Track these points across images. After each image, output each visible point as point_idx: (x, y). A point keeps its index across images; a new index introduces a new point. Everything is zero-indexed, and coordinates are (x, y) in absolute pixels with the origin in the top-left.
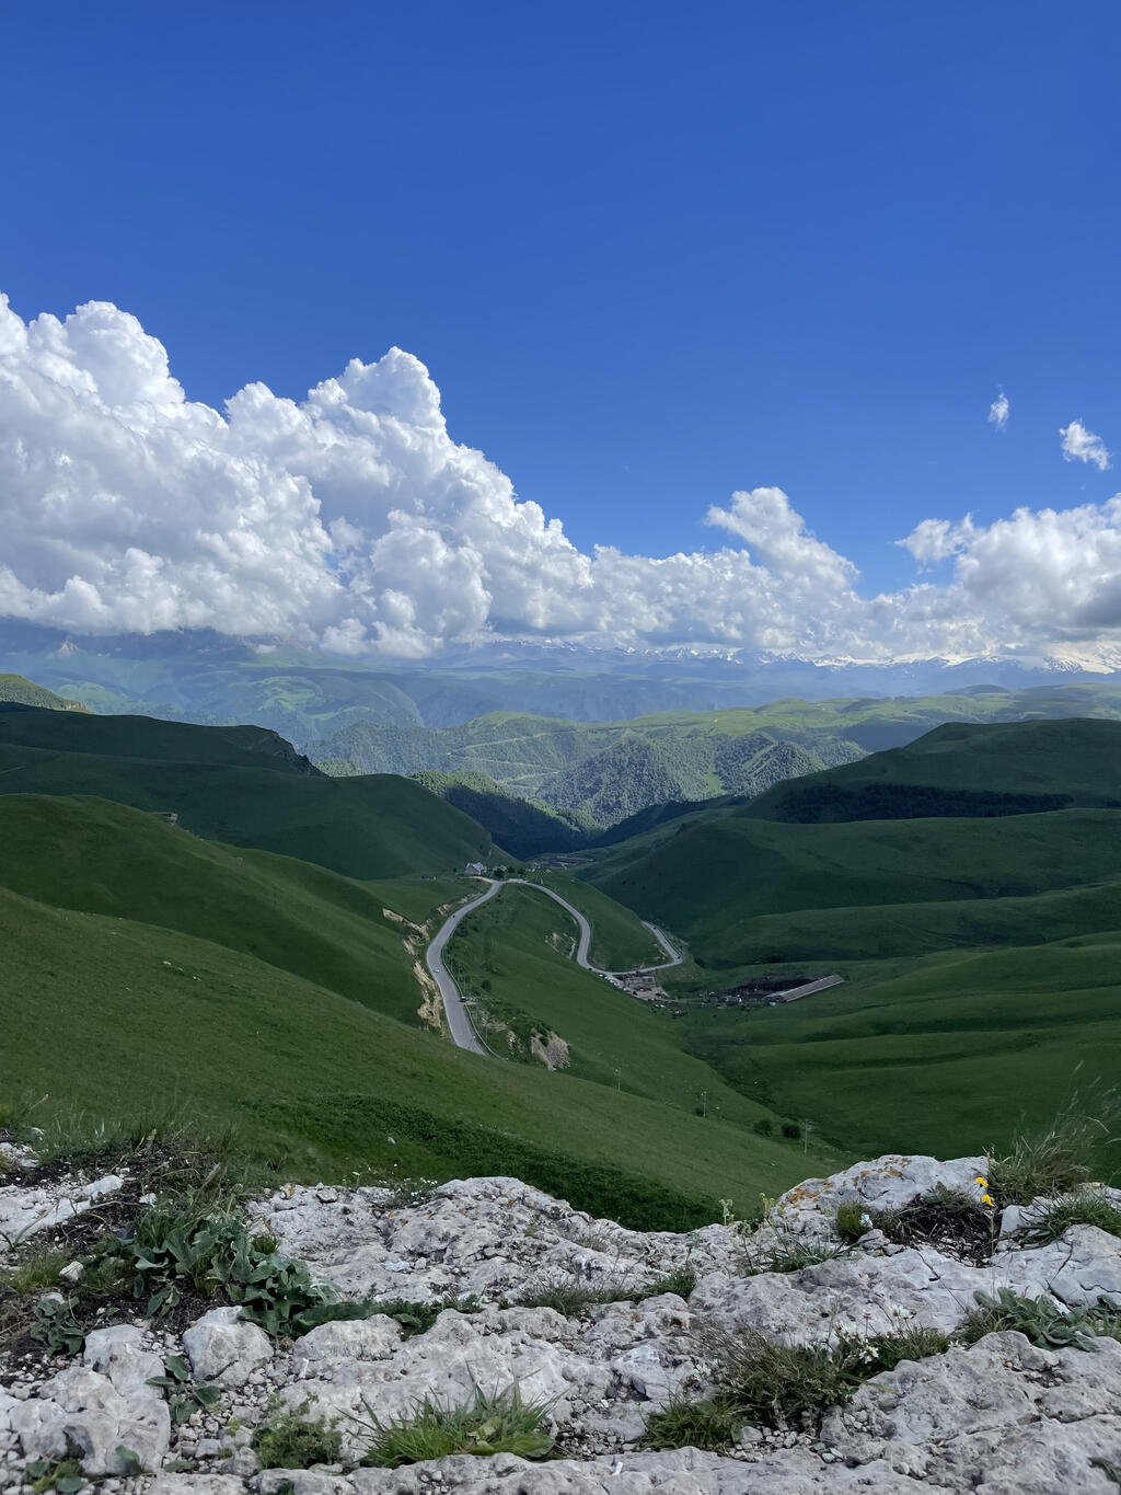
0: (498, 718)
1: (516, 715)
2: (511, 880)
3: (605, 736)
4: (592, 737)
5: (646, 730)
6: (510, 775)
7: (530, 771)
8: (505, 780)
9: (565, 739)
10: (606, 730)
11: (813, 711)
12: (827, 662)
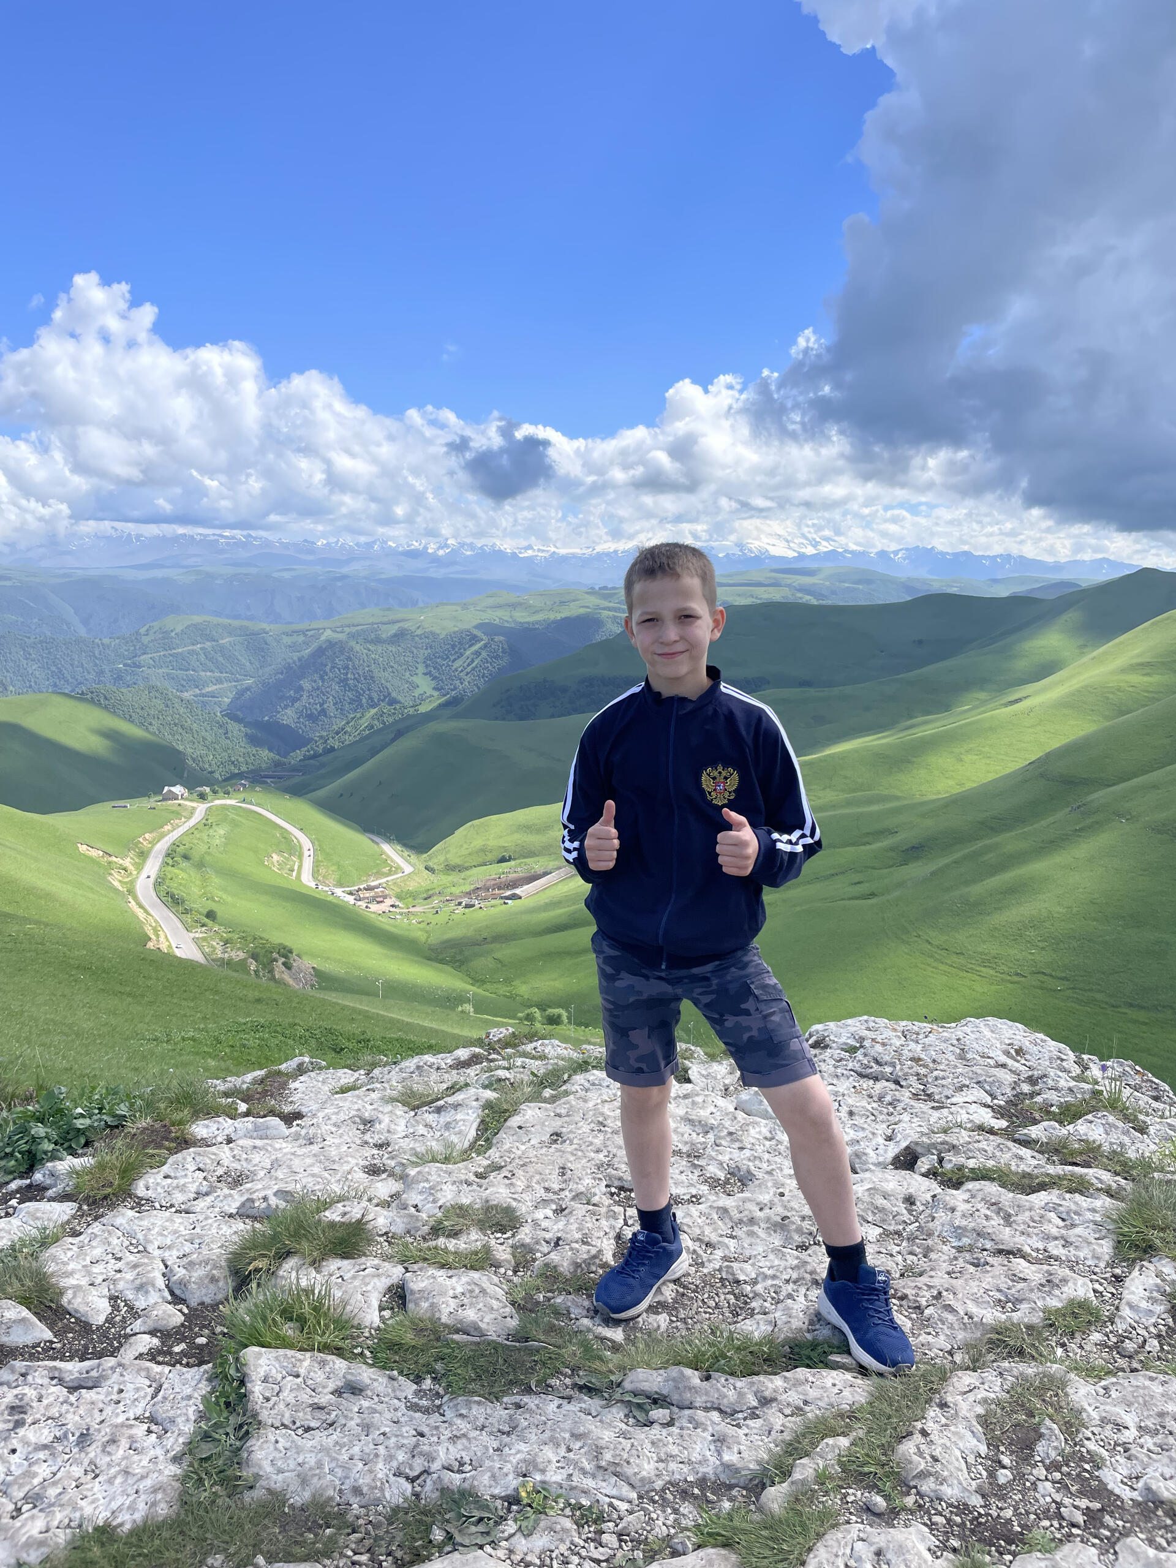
0: (176, 624)
1: (197, 619)
2: (217, 802)
3: (301, 639)
4: (287, 640)
5: (347, 630)
6: (197, 687)
7: (219, 681)
8: (191, 693)
9: (257, 644)
10: (303, 633)
11: (520, 604)
12: (530, 553)
